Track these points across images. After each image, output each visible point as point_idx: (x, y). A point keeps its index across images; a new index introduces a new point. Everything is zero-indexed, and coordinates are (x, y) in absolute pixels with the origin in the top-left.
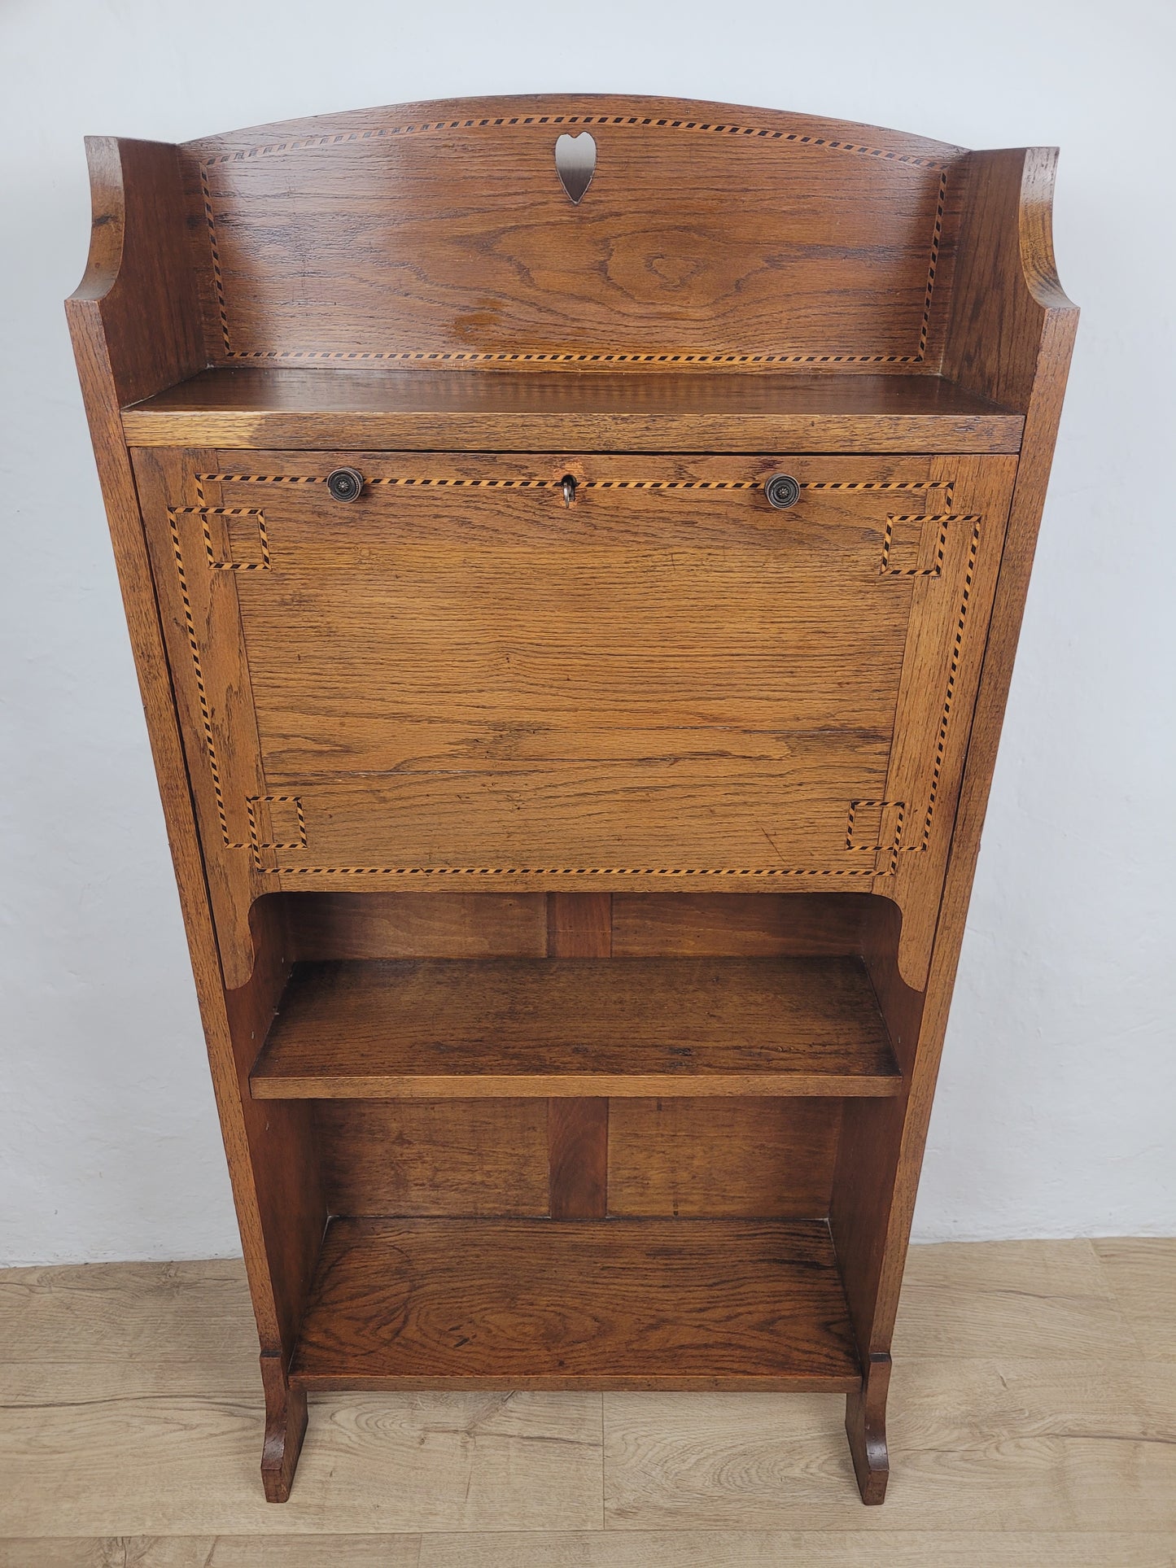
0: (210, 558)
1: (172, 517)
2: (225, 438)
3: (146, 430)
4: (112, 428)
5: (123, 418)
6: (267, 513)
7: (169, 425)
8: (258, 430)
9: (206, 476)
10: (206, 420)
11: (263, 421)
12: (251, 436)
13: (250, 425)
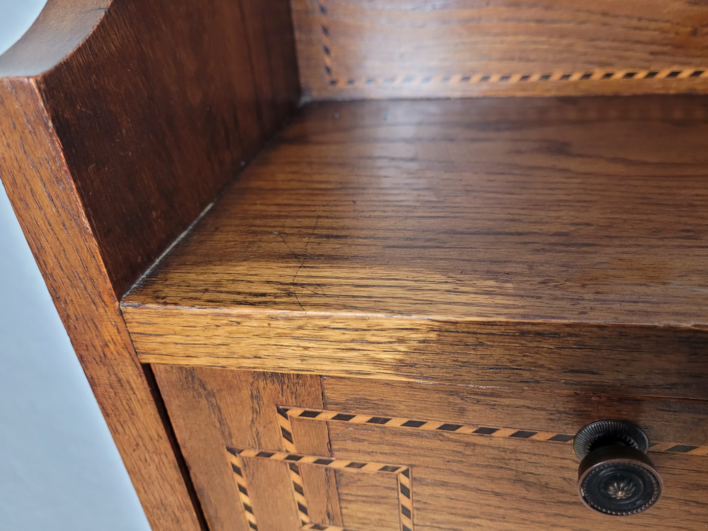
0: (303, 517)
1: (236, 461)
2: (341, 360)
3: (176, 339)
4: (109, 331)
5: (127, 316)
6: (416, 473)
7: (220, 331)
8: (417, 350)
9: (300, 411)
10: (300, 328)
11: (433, 336)
12: (401, 361)
13: (401, 341)
